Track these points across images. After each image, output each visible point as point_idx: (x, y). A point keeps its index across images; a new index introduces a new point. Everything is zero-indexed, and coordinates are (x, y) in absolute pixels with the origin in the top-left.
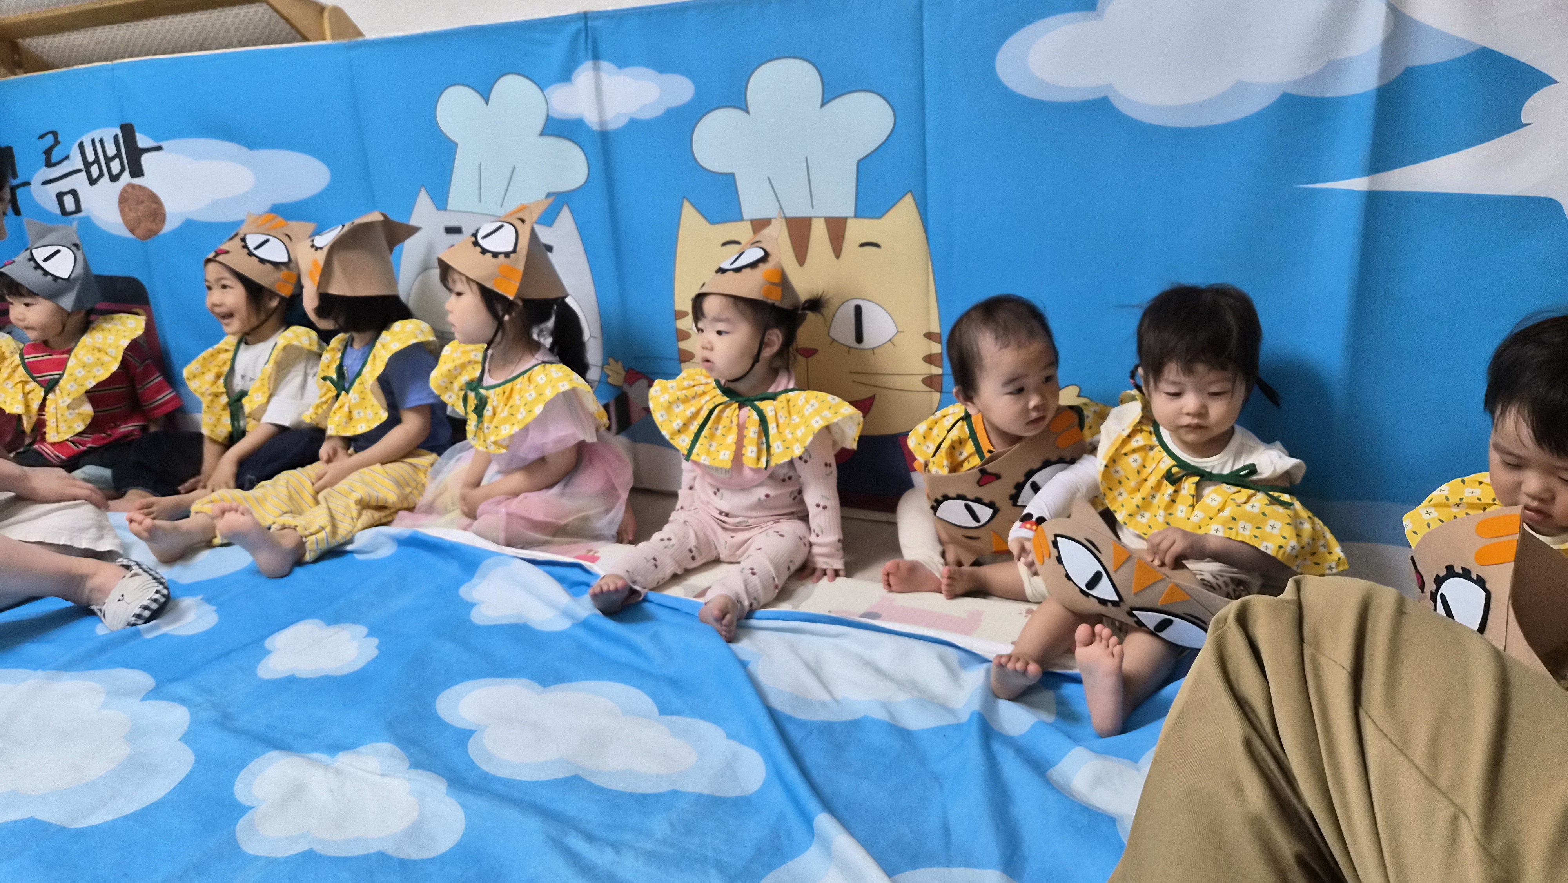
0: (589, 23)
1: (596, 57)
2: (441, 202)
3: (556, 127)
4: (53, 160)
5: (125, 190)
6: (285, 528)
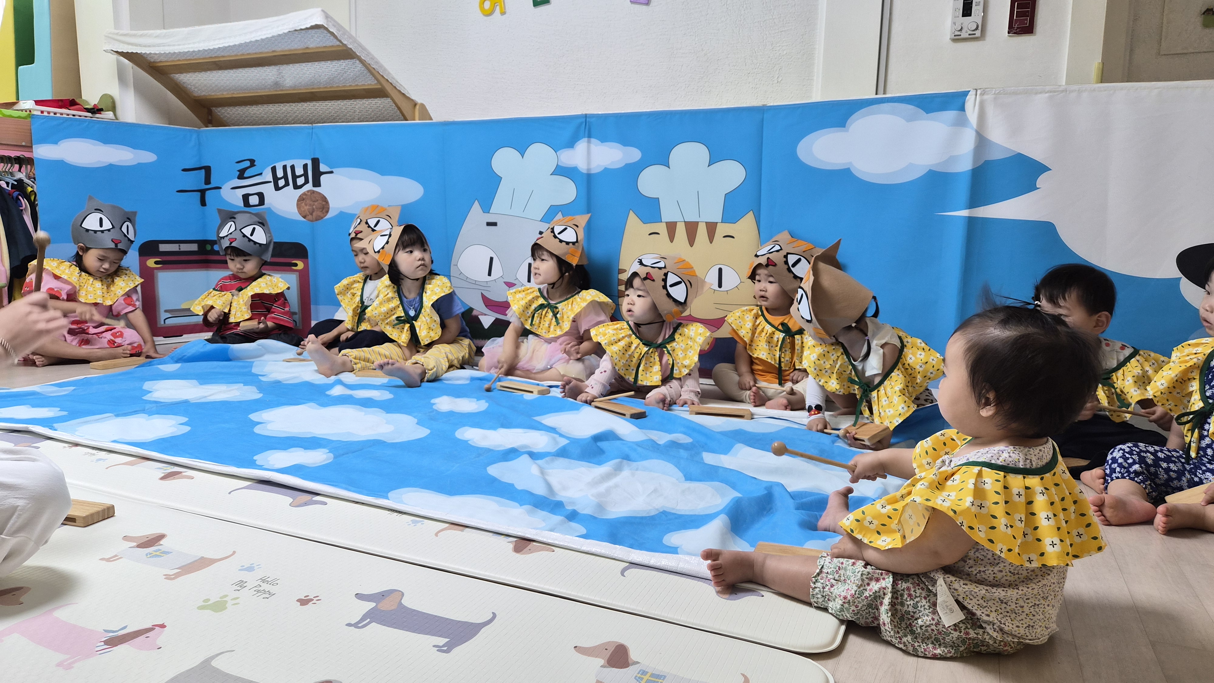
0: (587, 120)
1: (589, 136)
2: (486, 209)
3: (561, 171)
4: (245, 175)
5: (304, 194)
6: (417, 363)
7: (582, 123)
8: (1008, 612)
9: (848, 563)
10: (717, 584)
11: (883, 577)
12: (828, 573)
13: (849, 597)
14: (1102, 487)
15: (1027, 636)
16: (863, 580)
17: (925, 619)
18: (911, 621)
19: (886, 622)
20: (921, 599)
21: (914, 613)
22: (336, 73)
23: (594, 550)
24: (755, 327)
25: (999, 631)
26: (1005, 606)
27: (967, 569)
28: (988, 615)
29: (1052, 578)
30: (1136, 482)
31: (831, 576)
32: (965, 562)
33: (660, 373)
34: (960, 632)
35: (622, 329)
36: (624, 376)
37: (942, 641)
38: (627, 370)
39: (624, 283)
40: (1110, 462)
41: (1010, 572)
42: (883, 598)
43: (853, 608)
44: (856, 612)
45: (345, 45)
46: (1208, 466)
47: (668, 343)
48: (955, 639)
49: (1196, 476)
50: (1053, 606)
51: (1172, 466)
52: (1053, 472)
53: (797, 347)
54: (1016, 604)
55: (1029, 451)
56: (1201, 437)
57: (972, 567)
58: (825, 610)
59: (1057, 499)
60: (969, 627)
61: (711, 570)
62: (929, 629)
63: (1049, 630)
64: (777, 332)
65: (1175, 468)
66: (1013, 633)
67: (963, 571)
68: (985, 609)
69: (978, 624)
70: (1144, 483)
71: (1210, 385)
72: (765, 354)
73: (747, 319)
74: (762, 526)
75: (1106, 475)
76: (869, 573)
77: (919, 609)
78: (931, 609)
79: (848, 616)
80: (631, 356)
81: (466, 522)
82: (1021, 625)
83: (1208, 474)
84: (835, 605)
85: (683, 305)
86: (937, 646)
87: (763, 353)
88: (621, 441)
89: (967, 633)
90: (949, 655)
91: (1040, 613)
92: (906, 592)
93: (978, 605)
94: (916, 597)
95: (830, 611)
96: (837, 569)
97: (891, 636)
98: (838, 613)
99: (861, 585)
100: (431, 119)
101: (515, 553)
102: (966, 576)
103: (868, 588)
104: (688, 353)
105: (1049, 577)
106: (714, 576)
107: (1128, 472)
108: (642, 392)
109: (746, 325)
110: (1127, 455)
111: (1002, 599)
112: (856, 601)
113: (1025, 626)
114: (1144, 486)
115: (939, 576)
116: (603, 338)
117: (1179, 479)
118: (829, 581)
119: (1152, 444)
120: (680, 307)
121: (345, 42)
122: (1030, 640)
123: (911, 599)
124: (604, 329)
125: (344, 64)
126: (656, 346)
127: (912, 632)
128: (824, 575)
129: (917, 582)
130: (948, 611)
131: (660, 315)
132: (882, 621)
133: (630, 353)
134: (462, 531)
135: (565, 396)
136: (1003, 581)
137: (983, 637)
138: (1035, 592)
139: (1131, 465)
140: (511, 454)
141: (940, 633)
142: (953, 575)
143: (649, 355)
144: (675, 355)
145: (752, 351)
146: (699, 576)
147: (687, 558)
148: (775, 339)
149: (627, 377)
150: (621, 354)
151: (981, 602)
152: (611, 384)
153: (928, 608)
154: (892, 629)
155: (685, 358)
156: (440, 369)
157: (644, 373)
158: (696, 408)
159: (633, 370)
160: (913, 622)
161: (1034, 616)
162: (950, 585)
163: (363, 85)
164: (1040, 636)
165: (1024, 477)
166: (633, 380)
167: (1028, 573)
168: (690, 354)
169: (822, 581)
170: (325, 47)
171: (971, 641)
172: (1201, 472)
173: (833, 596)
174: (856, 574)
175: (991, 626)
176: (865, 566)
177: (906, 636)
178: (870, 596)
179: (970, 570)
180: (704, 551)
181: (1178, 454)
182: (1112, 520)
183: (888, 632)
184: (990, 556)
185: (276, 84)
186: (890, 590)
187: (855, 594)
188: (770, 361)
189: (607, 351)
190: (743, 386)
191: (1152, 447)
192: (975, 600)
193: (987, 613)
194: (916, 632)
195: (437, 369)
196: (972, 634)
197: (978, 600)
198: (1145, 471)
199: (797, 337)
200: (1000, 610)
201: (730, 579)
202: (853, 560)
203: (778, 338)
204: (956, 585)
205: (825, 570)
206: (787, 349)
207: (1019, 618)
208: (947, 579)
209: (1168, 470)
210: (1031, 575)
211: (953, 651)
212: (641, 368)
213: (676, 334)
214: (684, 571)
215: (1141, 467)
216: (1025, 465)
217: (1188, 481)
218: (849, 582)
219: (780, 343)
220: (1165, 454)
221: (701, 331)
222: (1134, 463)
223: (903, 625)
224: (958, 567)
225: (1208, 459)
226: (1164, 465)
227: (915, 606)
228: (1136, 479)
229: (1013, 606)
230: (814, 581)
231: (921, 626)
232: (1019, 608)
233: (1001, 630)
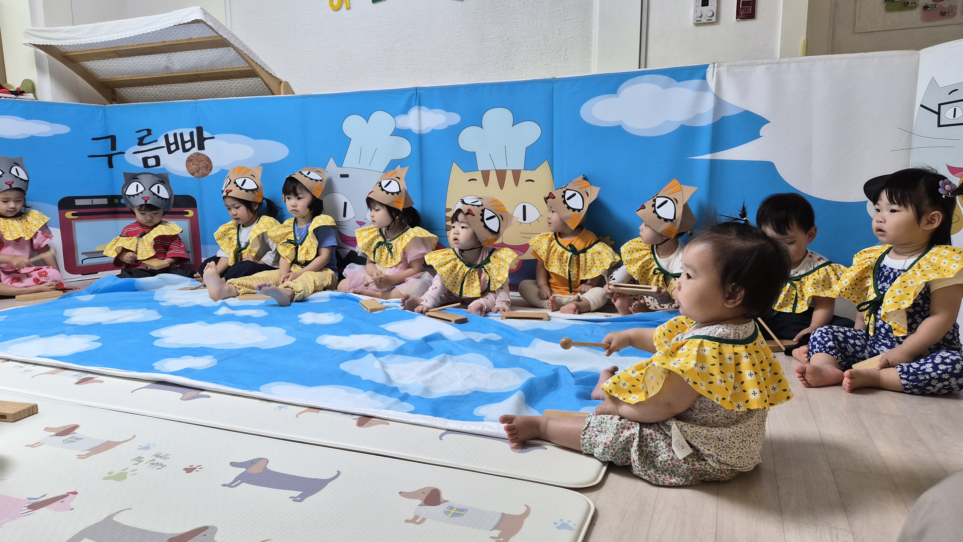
0: (418, 92)
1: (420, 105)
2: (340, 163)
3: (398, 132)
4: (144, 142)
5: (192, 156)
6: (288, 287)
7: (413, 95)
8: (724, 447)
9: (607, 418)
10: (512, 441)
11: (632, 426)
12: (593, 427)
13: (608, 443)
14: (807, 359)
15: (737, 465)
16: (618, 429)
17: (663, 456)
18: (653, 458)
19: (635, 460)
20: (660, 441)
21: (655, 452)
22: (215, 58)
23: (419, 421)
24: (550, 248)
25: (717, 463)
26: (722, 442)
27: (694, 416)
28: (709, 450)
29: (754, 420)
30: (831, 354)
31: (595, 429)
32: (693, 411)
33: (480, 288)
34: (689, 464)
35: (449, 254)
36: (451, 291)
37: (676, 473)
38: (454, 286)
39: (451, 219)
40: (812, 340)
41: (724, 416)
42: (633, 442)
43: (611, 451)
44: (614, 454)
45: (221, 36)
46: (883, 341)
47: (485, 264)
48: (685, 470)
49: (875, 349)
50: (757, 442)
51: (857, 341)
52: (754, 343)
53: (581, 263)
54: (729, 440)
55: (738, 327)
56: (876, 320)
57: (697, 415)
58: (591, 455)
59: (757, 362)
60: (695, 460)
61: (507, 431)
62: (667, 464)
63: (754, 460)
64: (566, 252)
65: (860, 344)
66: (727, 462)
67: (691, 418)
68: (707, 445)
69: (702, 458)
70: (836, 355)
71: (880, 281)
72: (557, 269)
73: (544, 242)
74: (550, 398)
75: (810, 350)
76: (622, 424)
77: (659, 449)
78: (667, 448)
79: (608, 458)
80: (457, 275)
81: (320, 406)
82: (733, 457)
83: (883, 347)
84: (598, 451)
85: (497, 234)
86: (673, 477)
87: (555, 268)
88: (446, 341)
89: (693, 465)
90: (681, 483)
91: (747, 447)
92: (649, 437)
93: (702, 442)
94: (657, 440)
95: (595, 455)
96: (600, 423)
97: (639, 471)
98: (601, 456)
99: (617, 433)
100: (294, 94)
101: (358, 427)
102: (693, 422)
103: (622, 435)
104: (501, 271)
105: (752, 419)
106: (509, 435)
107: (825, 347)
108: (465, 302)
109: (543, 247)
110: (824, 335)
111: (719, 437)
112: (613, 445)
113: (736, 457)
114: (836, 357)
115: (673, 423)
116: (434, 262)
117: (863, 351)
118: (594, 433)
119: (843, 326)
120: (495, 235)
121: (221, 34)
122: (740, 467)
123: (653, 442)
124: (435, 255)
125: (221, 51)
126: (476, 266)
127: (655, 467)
128: (590, 429)
129: (657, 429)
130: (680, 448)
131: (479, 243)
132: (632, 459)
133: (456, 273)
134: (317, 412)
135: (405, 309)
136: (719, 423)
137: (705, 467)
138: (743, 430)
139: (826, 342)
140: (359, 353)
141: (674, 466)
142: (684, 422)
143: (470, 274)
144: (491, 273)
145: (548, 267)
146: (499, 437)
147: (491, 424)
148: (565, 257)
149: (454, 292)
150: (449, 273)
151: (704, 440)
152: (441, 298)
153: (665, 447)
154: (640, 465)
155: (498, 275)
156: (307, 292)
157: (467, 288)
158: (508, 314)
159: (458, 286)
160: (655, 459)
161: (742, 449)
162: (681, 429)
163: (237, 67)
164: (747, 465)
165: (734, 346)
166: (459, 294)
167: (738, 417)
168: (503, 272)
169: (589, 433)
170: (205, 37)
171: (697, 472)
172: (878, 346)
173: (597, 443)
174: (613, 425)
175: (711, 459)
176: (620, 419)
177: (650, 469)
178: (624, 441)
179: (696, 417)
180: (502, 417)
181: (862, 333)
182: (812, 384)
183: (637, 468)
184: (710, 406)
185: (167, 68)
186: (638, 435)
187: (613, 440)
188: (561, 274)
189: (438, 272)
190: (542, 297)
191: (842, 328)
192: (699, 439)
193: (708, 448)
194: (658, 466)
195: (305, 292)
196: (697, 465)
197: (702, 439)
198: (837, 347)
199: (582, 255)
200: (718, 446)
201: (521, 437)
202: (611, 416)
203: (567, 257)
204: (685, 428)
205: (591, 425)
206: (574, 265)
207: (731, 452)
208: (679, 424)
209: (854, 345)
210: (740, 419)
211: (684, 480)
212: (465, 284)
213: (491, 257)
214: (487, 434)
215: (834, 343)
216: (734, 337)
217: (869, 353)
218: (608, 432)
219: (569, 260)
220: (852, 333)
221: (511, 254)
222: (829, 340)
223: (648, 462)
224: (688, 415)
225: (882, 336)
226: (852, 341)
227: (656, 447)
228: (830, 352)
229: (728, 442)
230: (583, 433)
231: (661, 462)
232: (731, 444)
233: (719, 462)
